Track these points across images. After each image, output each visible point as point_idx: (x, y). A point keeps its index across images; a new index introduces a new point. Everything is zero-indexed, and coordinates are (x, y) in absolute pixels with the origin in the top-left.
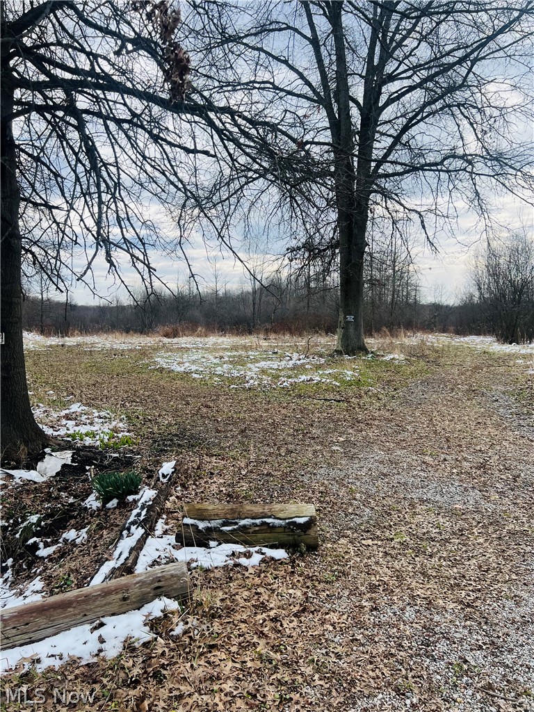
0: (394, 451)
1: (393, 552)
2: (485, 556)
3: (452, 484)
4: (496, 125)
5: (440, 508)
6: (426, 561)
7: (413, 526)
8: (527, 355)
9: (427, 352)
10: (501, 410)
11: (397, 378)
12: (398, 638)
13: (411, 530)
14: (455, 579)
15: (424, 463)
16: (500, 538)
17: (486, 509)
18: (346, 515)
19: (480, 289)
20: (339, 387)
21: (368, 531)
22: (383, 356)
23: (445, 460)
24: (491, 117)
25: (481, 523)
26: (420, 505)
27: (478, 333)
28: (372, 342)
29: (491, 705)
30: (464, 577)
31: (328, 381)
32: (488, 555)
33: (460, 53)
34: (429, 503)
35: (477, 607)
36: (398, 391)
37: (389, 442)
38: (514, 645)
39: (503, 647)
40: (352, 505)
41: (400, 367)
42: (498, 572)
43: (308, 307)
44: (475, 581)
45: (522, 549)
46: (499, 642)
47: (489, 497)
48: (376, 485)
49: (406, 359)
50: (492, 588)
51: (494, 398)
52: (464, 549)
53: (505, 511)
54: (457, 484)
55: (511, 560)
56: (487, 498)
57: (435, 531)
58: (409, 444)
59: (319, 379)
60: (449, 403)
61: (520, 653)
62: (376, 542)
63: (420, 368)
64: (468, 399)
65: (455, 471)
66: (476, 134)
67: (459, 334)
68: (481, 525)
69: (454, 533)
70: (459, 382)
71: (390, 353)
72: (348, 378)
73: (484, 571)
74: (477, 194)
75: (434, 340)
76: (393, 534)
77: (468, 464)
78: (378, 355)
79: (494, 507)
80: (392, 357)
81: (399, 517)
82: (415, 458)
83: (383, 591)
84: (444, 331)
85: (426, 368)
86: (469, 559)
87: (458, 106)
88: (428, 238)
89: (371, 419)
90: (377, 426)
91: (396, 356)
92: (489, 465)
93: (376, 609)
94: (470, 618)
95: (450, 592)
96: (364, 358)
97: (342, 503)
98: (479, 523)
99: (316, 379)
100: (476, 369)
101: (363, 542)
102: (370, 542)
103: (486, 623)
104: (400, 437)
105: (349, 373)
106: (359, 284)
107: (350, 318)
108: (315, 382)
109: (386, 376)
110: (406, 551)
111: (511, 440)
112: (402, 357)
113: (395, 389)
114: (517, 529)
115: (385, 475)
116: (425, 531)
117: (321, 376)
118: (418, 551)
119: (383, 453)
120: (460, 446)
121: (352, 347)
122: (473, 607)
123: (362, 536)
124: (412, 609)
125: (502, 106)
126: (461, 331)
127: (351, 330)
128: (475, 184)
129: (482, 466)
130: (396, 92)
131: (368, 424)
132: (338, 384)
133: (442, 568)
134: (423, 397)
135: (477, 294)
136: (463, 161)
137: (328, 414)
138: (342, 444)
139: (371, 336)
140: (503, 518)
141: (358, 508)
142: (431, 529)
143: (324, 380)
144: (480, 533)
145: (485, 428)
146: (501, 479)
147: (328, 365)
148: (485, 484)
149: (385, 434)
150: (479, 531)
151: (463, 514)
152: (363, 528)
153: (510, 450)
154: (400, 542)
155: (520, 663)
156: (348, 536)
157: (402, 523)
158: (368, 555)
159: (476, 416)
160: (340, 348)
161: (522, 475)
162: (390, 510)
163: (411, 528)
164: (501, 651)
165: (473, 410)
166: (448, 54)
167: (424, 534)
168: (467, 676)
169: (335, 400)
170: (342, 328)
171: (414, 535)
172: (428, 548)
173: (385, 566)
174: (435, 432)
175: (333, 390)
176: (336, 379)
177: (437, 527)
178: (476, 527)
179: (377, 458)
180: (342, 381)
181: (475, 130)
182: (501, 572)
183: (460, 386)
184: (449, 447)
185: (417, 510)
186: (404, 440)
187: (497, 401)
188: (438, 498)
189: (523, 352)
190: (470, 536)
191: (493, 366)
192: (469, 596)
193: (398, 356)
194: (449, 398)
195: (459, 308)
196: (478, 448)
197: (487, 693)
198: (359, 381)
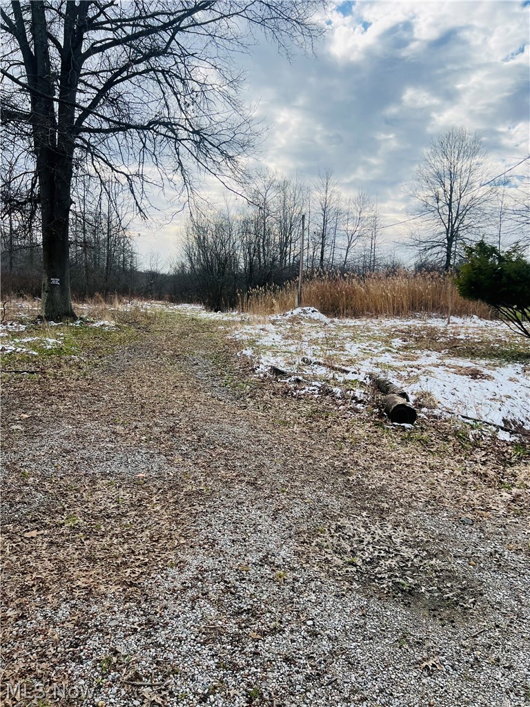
0: (84, 423)
1: (59, 540)
2: (159, 524)
3: (139, 452)
4: (198, 100)
5: (123, 479)
6: (96, 543)
7: (90, 505)
8: (229, 321)
9: (140, 318)
10: (199, 373)
11: (104, 345)
12: (42, 647)
13: (86, 510)
14: (124, 556)
15: (114, 433)
16: (176, 502)
17: (168, 474)
18: (12, 506)
19: (191, 259)
20: (36, 356)
21: (35, 521)
22: (92, 322)
23: (136, 427)
24: (193, 91)
25: (161, 489)
26: (102, 479)
27: (190, 302)
28: (83, 308)
29: (135, 699)
30: (133, 552)
31: (24, 350)
32: (162, 523)
33: (164, 19)
34: (111, 476)
35: (139, 584)
36: (103, 359)
37: (80, 414)
38: (170, 618)
39: (158, 624)
40: (21, 492)
41: (109, 333)
42: (168, 539)
43: (11, 266)
44: (144, 554)
45: (195, 510)
46: (155, 619)
47: (172, 461)
48: (56, 465)
49: (116, 326)
50: (159, 559)
51: (195, 362)
52: (140, 520)
53: (186, 473)
54: (143, 452)
55: (183, 524)
56: (170, 463)
57: (113, 506)
58: (102, 414)
59: (14, 349)
60: (152, 368)
61: (175, 626)
62: (42, 532)
63: (130, 335)
64: (171, 364)
65: (144, 438)
66: (180, 105)
67: (172, 302)
68: (161, 491)
69: (132, 505)
70: (165, 347)
71: (100, 319)
72: (49, 347)
73: (155, 541)
74: (180, 164)
75: (149, 307)
76: (65, 518)
77: (159, 429)
78: (88, 322)
79: (176, 470)
80: (102, 323)
81: (75, 497)
82: (105, 428)
83: (37, 591)
84: (160, 299)
85: (135, 335)
86: (143, 531)
87: (163, 71)
88: (137, 203)
89: (65, 390)
90: (71, 398)
91: (106, 323)
92: (178, 428)
93: (23, 617)
94: (131, 599)
95: (114, 573)
96: (71, 324)
97: (9, 492)
98: (160, 489)
99: (10, 348)
100: (183, 335)
101: (27, 535)
102: (34, 533)
103: (146, 600)
104: (94, 408)
105: (51, 341)
106: (65, 244)
107: (56, 281)
108: (9, 351)
109: (92, 343)
110: (77, 535)
111: (202, 401)
112: (113, 323)
113: (100, 357)
114: (194, 489)
115: (68, 452)
116: (102, 508)
117: (16, 344)
118: (89, 533)
119: (70, 427)
120: (154, 411)
121: (58, 313)
122: (135, 585)
123: (27, 527)
124: (67, 605)
125: (202, 81)
126: (175, 300)
127: (57, 294)
128: (178, 154)
129: (172, 430)
130: (101, 42)
131: (60, 396)
132: (36, 354)
133: (113, 547)
134: (128, 363)
135: (188, 265)
136: (167, 129)
137: (15, 388)
138: (25, 422)
139: (84, 301)
140: (183, 481)
141: (28, 494)
142: (109, 505)
143: (19, 350)
144: (158, 500)
145: (180, 392)
146: (187, 440)
147: (29, 332)
148: (171, 448)
149: (78, 406)
150: (158, 498)
151: (145, 482)
152: (29, 517)
153: (200, 410)
154: (71, 527)
155: (173, 638)
156: (8, 532)
157: (79, 503)
158: (29, 549)
159: (175, 380)
160: (43, 314)
161: (207, 434)
162: (66, 490)
163: (87, 507)
164: (156, 629)
165: (174, 374)
166: (153, 15)
167: (101, 512)
168: (115, 670)
169: (27, 372)
170: (47, 292)
171: (88, 515)
172: (102, 526)
173: (46, 560)
174: (132, 399)
175: (29, 360)
176: (34, 348)
177: (116, 501)
178: (156, 494)
179: (63, 434)
180: (41, 351)
181: (179, 101)
182: (172, 539)
183: (165, 352)
184: (142, 414)
185: (98, 486)
186: (97, 411)
187: (197, 364)
188: (123, 469)
189: (225, 319)
190: (148, 505)
191: (198, 332)
192: (134, 573)
193: (109, 322)
194: (153, 364)
195: (174, 277)
196: (170, 412)
197: (133, 685)
198: (61, 349)
